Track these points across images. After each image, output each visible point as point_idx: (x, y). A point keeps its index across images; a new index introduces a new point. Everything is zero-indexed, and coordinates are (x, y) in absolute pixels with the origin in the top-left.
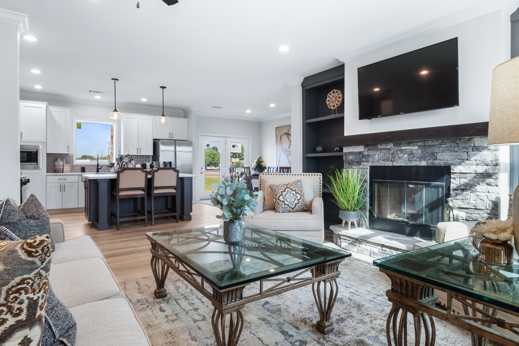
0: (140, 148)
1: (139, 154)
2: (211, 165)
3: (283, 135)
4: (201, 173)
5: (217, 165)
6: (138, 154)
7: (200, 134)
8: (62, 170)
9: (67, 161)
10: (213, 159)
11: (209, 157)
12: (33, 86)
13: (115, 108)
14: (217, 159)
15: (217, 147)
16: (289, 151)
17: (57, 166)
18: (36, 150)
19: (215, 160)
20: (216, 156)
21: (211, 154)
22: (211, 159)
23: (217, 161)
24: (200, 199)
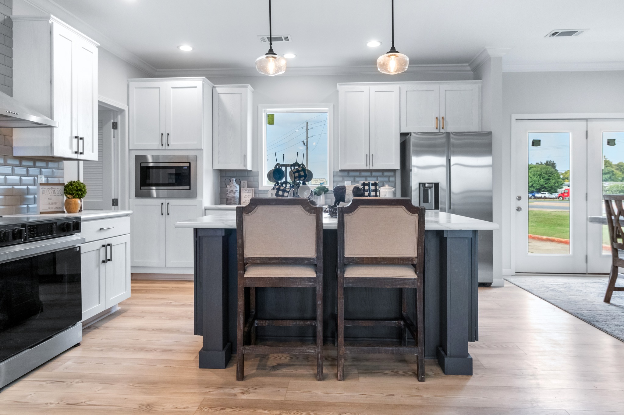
0: (372, 155)
1: (371, 168)
2: (544, 191)
4: (519, 209)
5: (555, 190)
6: (368, 168)
7: (515, 116)
8: (237, 200)
9: (249, 183)
10: (547, 181)
11: (540, 177)
12: (178, 47)
13: (271, 47)
14: (553, 181)
15: (555, 162)
17: (229, 191)
18: (188, 164)
19: (550, 183)
20: (553, 176)
21: (544, 173)
22: (542, 180)
23: (555, 183)
24: (516, 273)
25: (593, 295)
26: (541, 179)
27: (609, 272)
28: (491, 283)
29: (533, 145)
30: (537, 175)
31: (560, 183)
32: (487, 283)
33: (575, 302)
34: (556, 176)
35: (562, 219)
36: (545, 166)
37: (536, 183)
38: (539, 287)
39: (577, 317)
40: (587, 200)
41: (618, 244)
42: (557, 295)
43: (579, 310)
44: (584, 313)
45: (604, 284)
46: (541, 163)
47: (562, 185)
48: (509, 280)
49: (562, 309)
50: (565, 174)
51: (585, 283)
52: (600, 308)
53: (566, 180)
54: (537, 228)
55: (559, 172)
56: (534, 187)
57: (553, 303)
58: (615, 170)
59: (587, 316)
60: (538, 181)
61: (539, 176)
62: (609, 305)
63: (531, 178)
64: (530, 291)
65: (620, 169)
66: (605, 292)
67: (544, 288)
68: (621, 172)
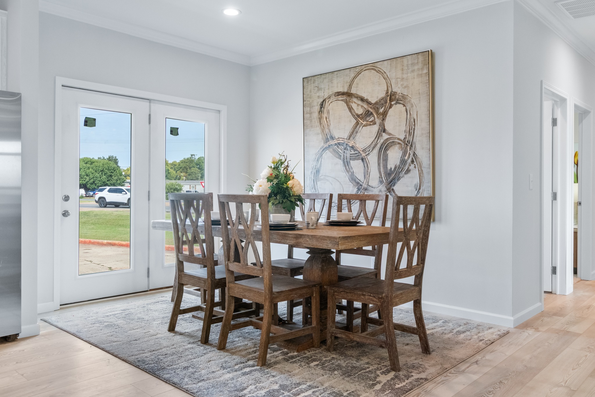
3: (329, 98)
4: (65, 214)
7: (60, 81)
10: (110, 178)
14: (116, 178)
15: (117, 158)
16: (352, 147)
19: (112, 180)
20: (115, 172)
21: (106, 169)
22: (104, 177)
23: (117, 180)
24: (61, 305)
25: (155, 322)
26: (103, 175)
27: (172, 284)
28: (18, 334)
29: (86, 125)
30: (99, 171)
31: (122, 181)
32: (10, 336)
33: (136, 340)
34: (118, 172)
35: (123, 220)
36: (107, 161)
37: (98, 179)
38: (91, 324)
39: (137, 367)
40: (149, 199)
41: (184, 256)
42: (114, 333)
43: (141, 353)
44: (146, 357)
45: (167, 303)
46: (104, 158)
47: (123, 182)
48: (50, 321)
49: (119, 358)
50: (126, 171)
51: (147, 304)
52: (165, 343)
53: (128, 177)
54: (98, 231)
55: (121, 168)
56: (96, 185)
57: (107, 349)
58: (170, 169)
59: (150, 362)
60: (100, 178)
61: (101, 172)
62: (173, 334)
63: (92, 173)
64: (78, 334)
65: (174, 168)
66: (170, 315)
67: (98, 325)
68: (175, 171)
